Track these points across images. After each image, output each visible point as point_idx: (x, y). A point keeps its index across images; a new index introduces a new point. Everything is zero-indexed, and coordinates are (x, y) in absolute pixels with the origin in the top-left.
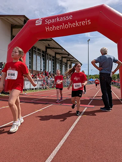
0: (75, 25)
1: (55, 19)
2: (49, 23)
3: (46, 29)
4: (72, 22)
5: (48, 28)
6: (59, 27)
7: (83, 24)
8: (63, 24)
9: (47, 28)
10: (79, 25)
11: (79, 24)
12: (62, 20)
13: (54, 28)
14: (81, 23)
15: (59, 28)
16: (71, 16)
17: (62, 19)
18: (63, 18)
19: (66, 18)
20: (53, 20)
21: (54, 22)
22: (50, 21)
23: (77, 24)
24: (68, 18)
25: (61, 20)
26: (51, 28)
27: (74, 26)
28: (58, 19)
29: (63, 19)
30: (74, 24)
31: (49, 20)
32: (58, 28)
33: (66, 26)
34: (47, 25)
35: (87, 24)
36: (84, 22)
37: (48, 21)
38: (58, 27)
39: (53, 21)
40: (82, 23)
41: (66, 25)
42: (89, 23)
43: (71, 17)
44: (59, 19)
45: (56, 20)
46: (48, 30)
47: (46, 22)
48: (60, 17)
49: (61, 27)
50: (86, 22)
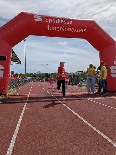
1: (56, 20)
2: (50, 22)
3: (46, 27)
4: (72, 27)
5: (48, 27)
7: (80, 31)
8: (64, 26)
9: (47, 26)
11: (77, 30)
13: (55, 28)
15: (59, 30)
19: (67, 23)
21: (55, 22)
23: (75, 30)
24: (69, 23)
25: (62, 22)
27: (72, 31)
28: (59, 21)
29: (64, 22)
30: (73, 29)
32: (58, 29)
34: (48, 24)
36: (81, 30)
38: (58, 28)
43: (71, 23)
44: (61, 21)
49: (61, 29)
50: (82, 30)
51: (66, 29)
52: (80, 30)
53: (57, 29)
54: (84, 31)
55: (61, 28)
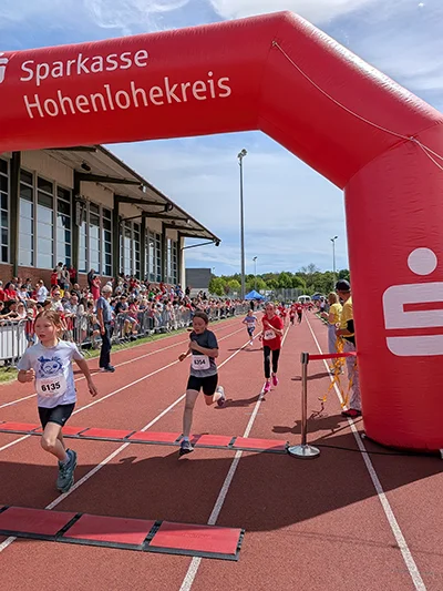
0: (161, 94)
1: (69, 63)
2: (38, 77)
3: (29, 106)
4: (146, 79)
5: (38, 104)
6: (87, 103)
7: (200, 94)
8: (107, 86)
9: (32, 101)
10: (180, 97)
11: (178, 92)
12: (101, 69)
13: (66, 103)
14: (189, 90)
15: (90, 107)
16: (142, 54)
17: (101, 63)
18: (105, 59)
19: (121, 63)
20: (61, 68)
21: (61, 74)
22: (43, 69)
23: (170, 93)
24: (130, 61)
25: (97, 67)
26: (50, 104)
27: (156, 99)
28: (81, 65)
29: (106, 64)
31: (39, 67)
32: (81, 103)
33: (122, 99)
34: (30, 89)
35: (217, 95)
36: (200, 86)
37: (33, 67)
38: (82, 101)
39: (59, 71)
40: (195, 91)
41: (122, 95)
42: (225, 91)
43: (140, 58)
44: (88, 65)
45: (74, 66)
46: (34, 110)
47: (28, 74)
48: (90, 52)
49: (98, 99)
50: (208, 85)
51: (122, 97)
52: (198, 89)
53: (79, 105)
54: (218, 90)
55: (93, 97)
